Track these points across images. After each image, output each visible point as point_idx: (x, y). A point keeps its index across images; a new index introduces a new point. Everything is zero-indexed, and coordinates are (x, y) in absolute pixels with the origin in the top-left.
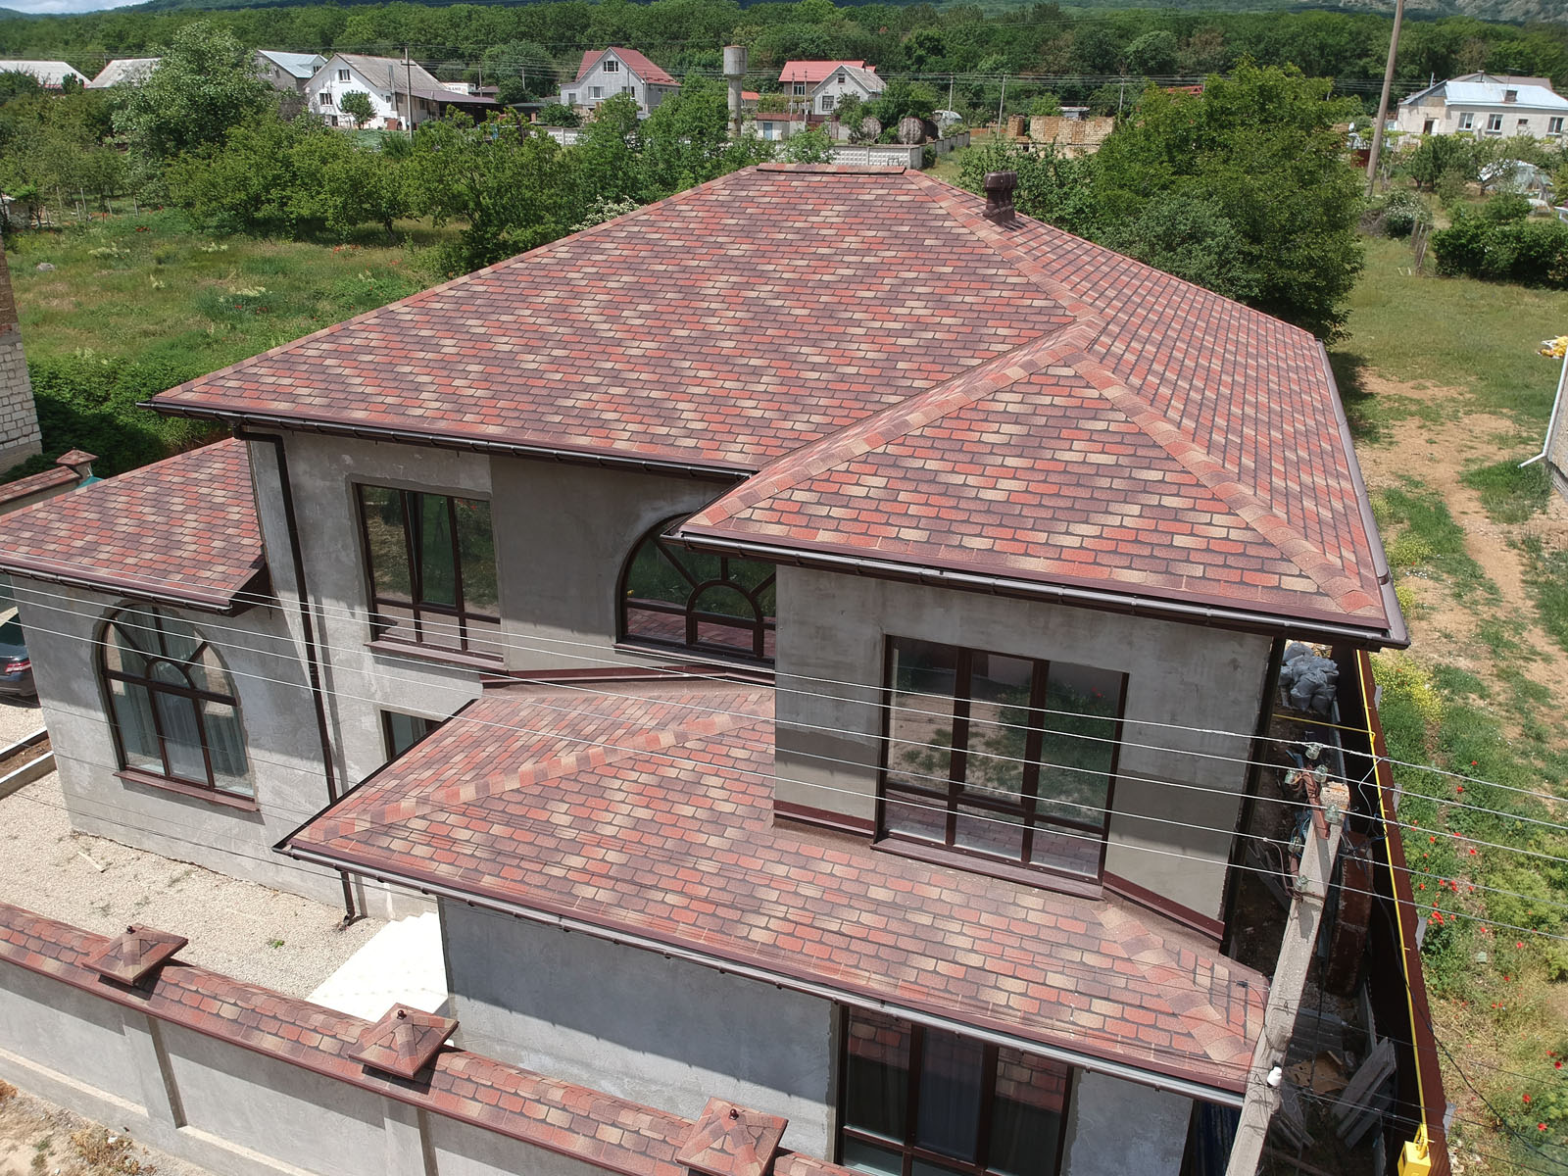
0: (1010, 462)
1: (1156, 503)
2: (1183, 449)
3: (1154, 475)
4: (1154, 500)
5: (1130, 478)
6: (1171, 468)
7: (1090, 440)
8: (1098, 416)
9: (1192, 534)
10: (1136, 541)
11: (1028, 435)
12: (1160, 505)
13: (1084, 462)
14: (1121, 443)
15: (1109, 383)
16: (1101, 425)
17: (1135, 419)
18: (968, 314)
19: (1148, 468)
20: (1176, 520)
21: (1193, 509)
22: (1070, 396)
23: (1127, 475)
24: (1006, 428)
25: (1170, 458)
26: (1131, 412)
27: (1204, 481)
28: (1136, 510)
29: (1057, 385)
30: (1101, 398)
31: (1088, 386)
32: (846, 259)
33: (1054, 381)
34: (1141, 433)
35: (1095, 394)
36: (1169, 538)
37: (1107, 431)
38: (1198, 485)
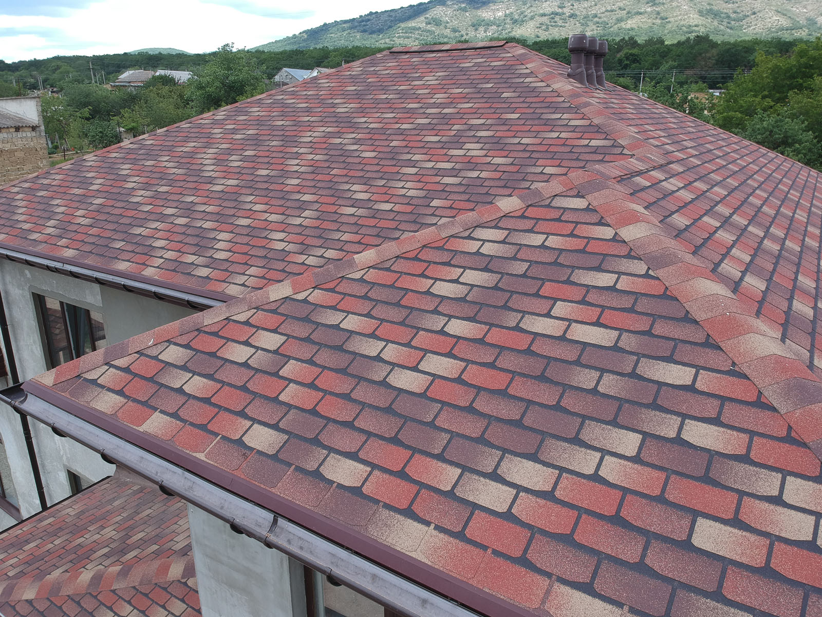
0: (457, 327)
1: (672, 434)
2: (736, 329)
3: (678, 375)
4: (668, 427)
5: (633, 375)
6: (711, 364)
7: (583, 302)
8: (604, 266)
9: (736, 522)
10: (617, 520)
11: (496, 288)
12: (679, 441)
13: (563, 338)
14: (631, 310)
15: (631, 219)
16: (605, 280)
17: (660, 273)
18: (521, 155)
19: (669, 359)
20: (707, 479)
21: (745, 459)
22: (572, 235)
23: (629, 370)
24: (472, 277)
25: (710, 344)
26: (658, 261)
27: (772, 396)
28: (629, 442)
29: (558, 220)
30: (616, 239)
31: (601, 223)
32: (429, 111)
33: (555, 214)
34: (667, 296)
35: (608, 233)
36: (686, 523)
37: (612, 289)
38: (760, 403)
